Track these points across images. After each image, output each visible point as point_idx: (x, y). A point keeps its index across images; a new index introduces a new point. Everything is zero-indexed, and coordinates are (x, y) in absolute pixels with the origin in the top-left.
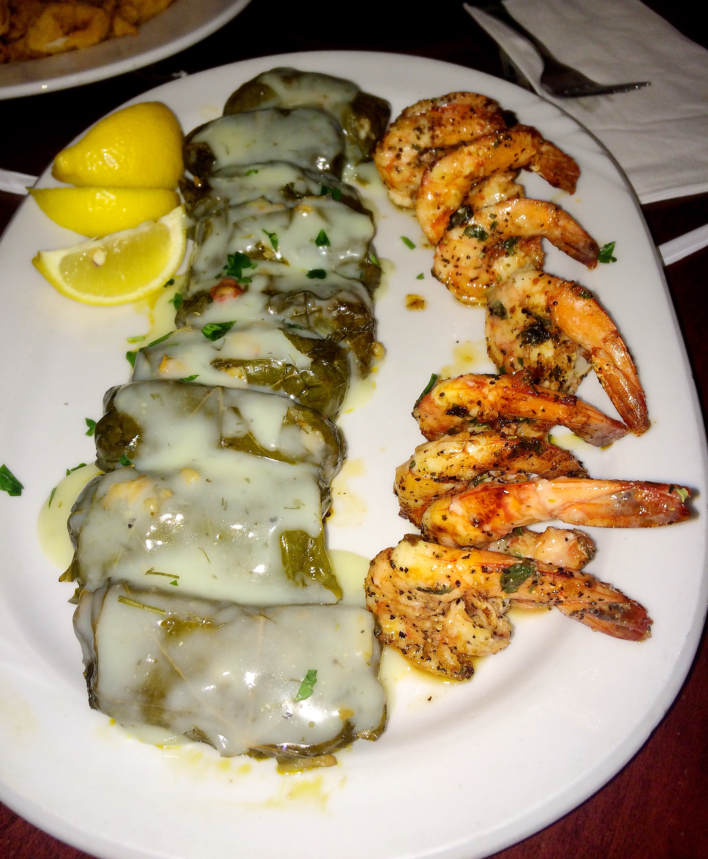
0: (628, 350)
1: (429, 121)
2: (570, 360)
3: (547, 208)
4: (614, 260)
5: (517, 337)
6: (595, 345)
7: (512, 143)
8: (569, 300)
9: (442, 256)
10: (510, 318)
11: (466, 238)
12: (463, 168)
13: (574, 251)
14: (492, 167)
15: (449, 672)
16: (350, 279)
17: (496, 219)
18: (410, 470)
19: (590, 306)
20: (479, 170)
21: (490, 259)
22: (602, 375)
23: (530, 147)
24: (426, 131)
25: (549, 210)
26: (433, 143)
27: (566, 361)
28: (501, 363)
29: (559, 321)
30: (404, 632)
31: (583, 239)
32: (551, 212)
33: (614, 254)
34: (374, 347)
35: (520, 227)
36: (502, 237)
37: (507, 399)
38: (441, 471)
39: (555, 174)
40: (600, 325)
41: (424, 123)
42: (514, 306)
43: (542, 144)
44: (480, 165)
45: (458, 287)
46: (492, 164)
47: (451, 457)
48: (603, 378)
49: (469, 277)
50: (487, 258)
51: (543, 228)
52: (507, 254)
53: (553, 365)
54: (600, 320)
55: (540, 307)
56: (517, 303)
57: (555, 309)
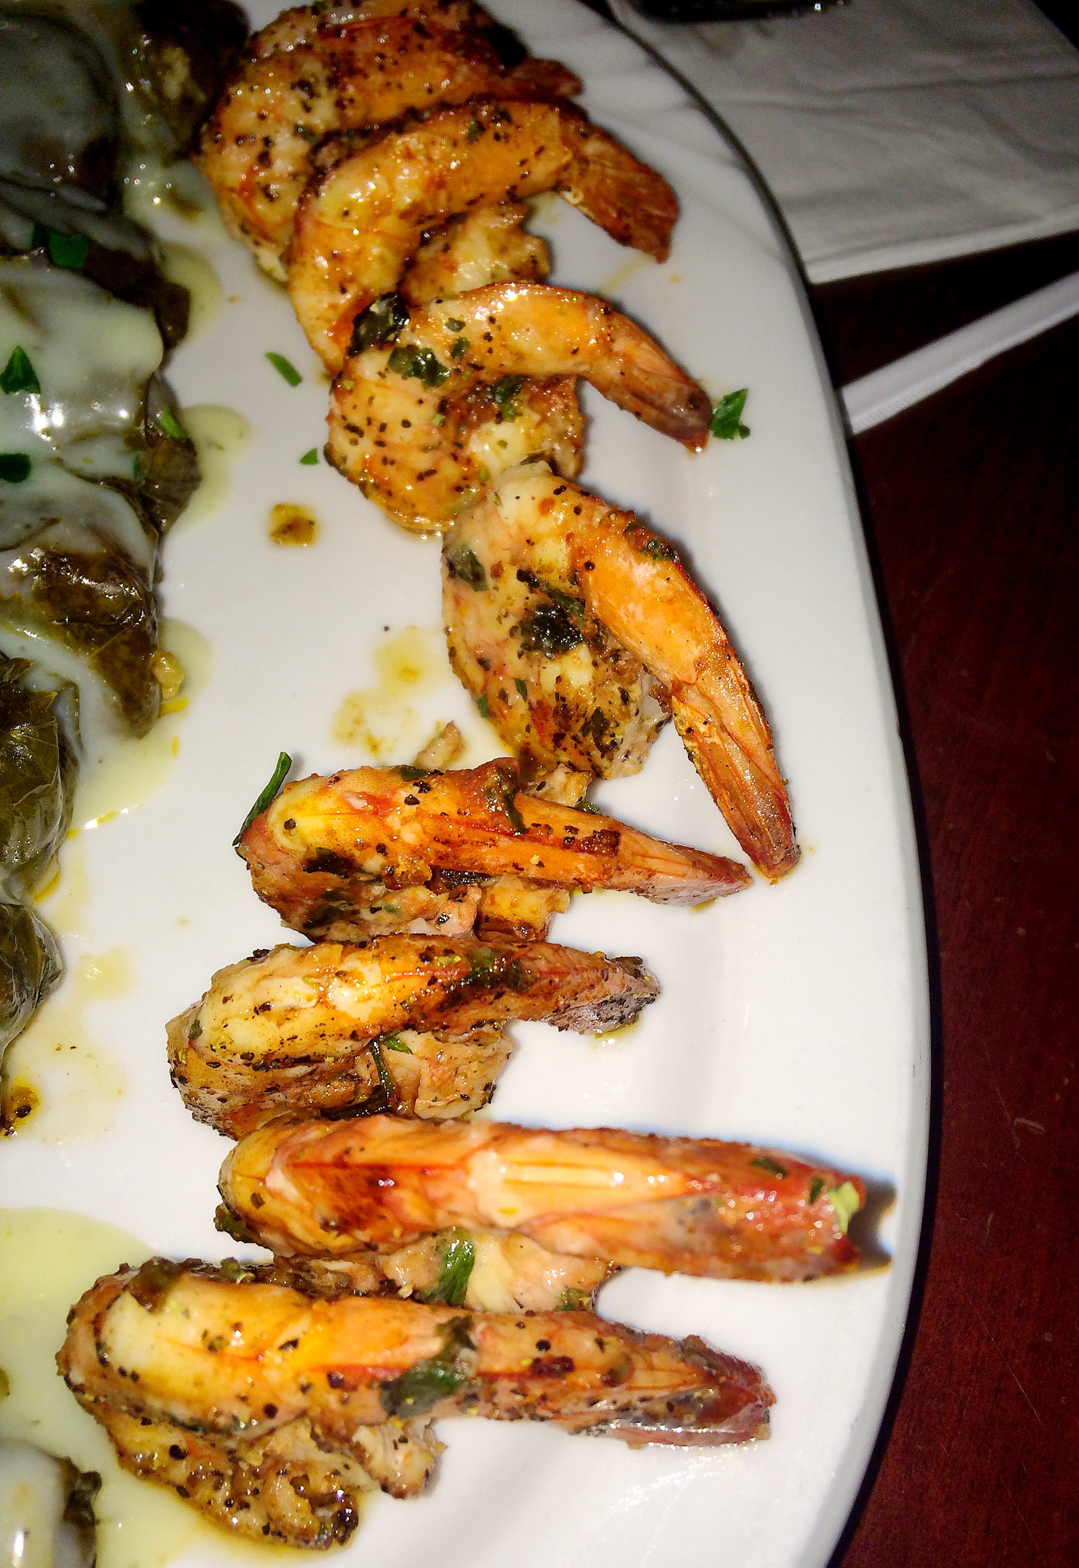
0: (753, 691)
1: (325, 65)
2: (625, 698)
3: (585, 307)
4: (745, 432)
5: (512, 632)
6: (677, 675)
7: (511, 130)
8: (620, 560)
9: (344, 418)
10: (494, 588)
11: (393, 378)
12: (393, 190)
13: (654, 413)
14: (468, 192)
15: (291, 1539)
16: (93, 480)
17: (463, 333)
18: (189, 1043)
19: (668, 579)
20: (436, 196)
21: (458, 426)
22: (695, 744)
23: (557, 142)
24: (323, 89)
25: (591, 313)
26: (342, 117)
27: (618, 701)
28: (479, 689)
29: (601, 607)
30: (183, 1446)
31: (674, 384)
32: (595, 318)
33: (747, 418)
34: (154, 664)
35: (520, 356)
36: (483, 375)
37: (447, 842)
38: (267, 1050)
39: (621, 213)
40: (690, 627)
41: (312, 68)
42: (499, 562)
43: (585, 136)
44: (438, 183)
45: (390, 494)
46: (466, 182)
47: (288, 1019)
48: (696, 750)
49: (412, 470)
50: (451, 427)
51: (578, 358)
52: (500, 418)
53: (591, 706)
54: (689, 615)
55: (555, 570)
56: (506, 557)
57: (590, 579)
